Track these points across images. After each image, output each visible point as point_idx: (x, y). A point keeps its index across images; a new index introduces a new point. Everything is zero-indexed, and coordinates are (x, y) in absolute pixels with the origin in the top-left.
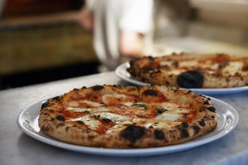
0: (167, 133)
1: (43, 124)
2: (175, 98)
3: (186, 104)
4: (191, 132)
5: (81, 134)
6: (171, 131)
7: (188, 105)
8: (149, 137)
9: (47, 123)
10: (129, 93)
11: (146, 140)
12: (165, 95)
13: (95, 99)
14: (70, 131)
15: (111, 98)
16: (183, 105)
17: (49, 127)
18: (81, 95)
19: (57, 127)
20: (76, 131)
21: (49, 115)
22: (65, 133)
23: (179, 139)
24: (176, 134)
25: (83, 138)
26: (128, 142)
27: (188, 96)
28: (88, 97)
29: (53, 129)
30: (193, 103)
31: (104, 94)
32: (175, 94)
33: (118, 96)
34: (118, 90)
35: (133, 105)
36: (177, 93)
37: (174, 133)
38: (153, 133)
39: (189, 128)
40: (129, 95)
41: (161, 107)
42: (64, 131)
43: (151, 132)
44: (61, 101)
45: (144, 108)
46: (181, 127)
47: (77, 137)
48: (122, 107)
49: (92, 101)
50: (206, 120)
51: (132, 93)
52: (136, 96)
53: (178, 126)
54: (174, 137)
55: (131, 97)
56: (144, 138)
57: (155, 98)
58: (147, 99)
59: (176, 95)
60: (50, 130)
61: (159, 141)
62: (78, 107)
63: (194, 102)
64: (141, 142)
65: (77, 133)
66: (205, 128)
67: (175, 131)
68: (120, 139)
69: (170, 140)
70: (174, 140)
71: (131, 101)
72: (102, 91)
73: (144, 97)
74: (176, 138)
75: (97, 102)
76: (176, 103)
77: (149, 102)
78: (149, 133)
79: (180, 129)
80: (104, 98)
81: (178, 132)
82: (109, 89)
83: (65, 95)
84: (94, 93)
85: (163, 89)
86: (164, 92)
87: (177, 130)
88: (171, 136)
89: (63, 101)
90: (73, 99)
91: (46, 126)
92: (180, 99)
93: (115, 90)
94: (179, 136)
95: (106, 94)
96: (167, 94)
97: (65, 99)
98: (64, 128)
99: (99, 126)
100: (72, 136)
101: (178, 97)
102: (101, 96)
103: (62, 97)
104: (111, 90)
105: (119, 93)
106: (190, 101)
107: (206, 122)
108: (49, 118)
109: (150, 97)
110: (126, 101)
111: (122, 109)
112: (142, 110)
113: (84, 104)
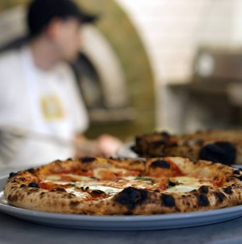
0: (179, 199)
1: (10, 193)
2: (194, 172)
3: (209, 177)
4: (213, 200)
5: (60, 200)
6: (184, 196)
7: (212, 179)
8: (153, 202)
9: (15, 190)
10: (131, 167)
11: (149, 206)
12: (181, 168)
13: (83, 172)
14: (46, 198)
15: (105, 172)
16: (205, 179)
17: (18, 194)
18: (64, 168)
19: (29, 193)
20: (54, 197)
21: (19, 183)
22: (38, 200)
23: (195, 207)
24: (192, 201)
25: (63, 205)
26: (125, 209)
27: (212, 168)
28: (74, 170)
29: (23, 196)
30: (218, 175)
31: (96, 168)
32: (194, 166)
33: (116, 170)
34: (116, 163)
35: (135, 180)
36: (197, 165)
37: (189, 198)
38: (158, 198)
39: (209, 194)
40: (131, 170)
41: (174, 180)
42: (38, 197)
43: (156, 196)
44: (37, 173)
45: (150, 182)
46: (198, 192)
47: (55, 204)
48: (120, 181)
49: (80, 174)
50: (234, 188)
51: (135, 167)
52: (140, 171)
53: (195, 191)
54: (188, 204)
55: (133, 172)
56: (147, 203)
57: (167, 171)
58: (156, 173)
59: (195, 168)
60: (19, 198)
61: (167, 209)
62: (59, 180)
63: (220, 174)
64: (143, 208)
65: (55, 199)
66: (231, 197)
67: (190, 196)
68: (114, 205)
69: (183, 207)
70: (188, 208)
71: (133, 175)
72: (94, 164)
73: (152, 170)
74: (191, 206)
75: (86, 175)
76: (196, 176)
77: (158, 176)
78: (153, 197)
79: (196, 195)
80: (96, 173)
81: (193, 197)
82: (104, 161)
83: (43, 167)
84: (83, 166)
85: (178, 161)
86: (180, 164)
87: (192, 196)
88: (184, 203)
89: (39, 174)
90: (52, 172)
91: (14, 194)
92: (200, 171)
93: (112, 164)
94: (195, 203)
95: (99, 167)
96: (184, 167)
97: (42, 172)
98: (38, 194)
99: (87, 197)
100: (49, 203)
101: (198, 169)
102: (92, 169)
103: (38, 170)
104: (106, 163)
105: (117, 167)
106: (215, 174)
107: (233, 190)
108: (19, 186)
109: (159, 170)
110: (127, 175)
111: (120, 183)
112: (148, 184)
113: (68, 177)
